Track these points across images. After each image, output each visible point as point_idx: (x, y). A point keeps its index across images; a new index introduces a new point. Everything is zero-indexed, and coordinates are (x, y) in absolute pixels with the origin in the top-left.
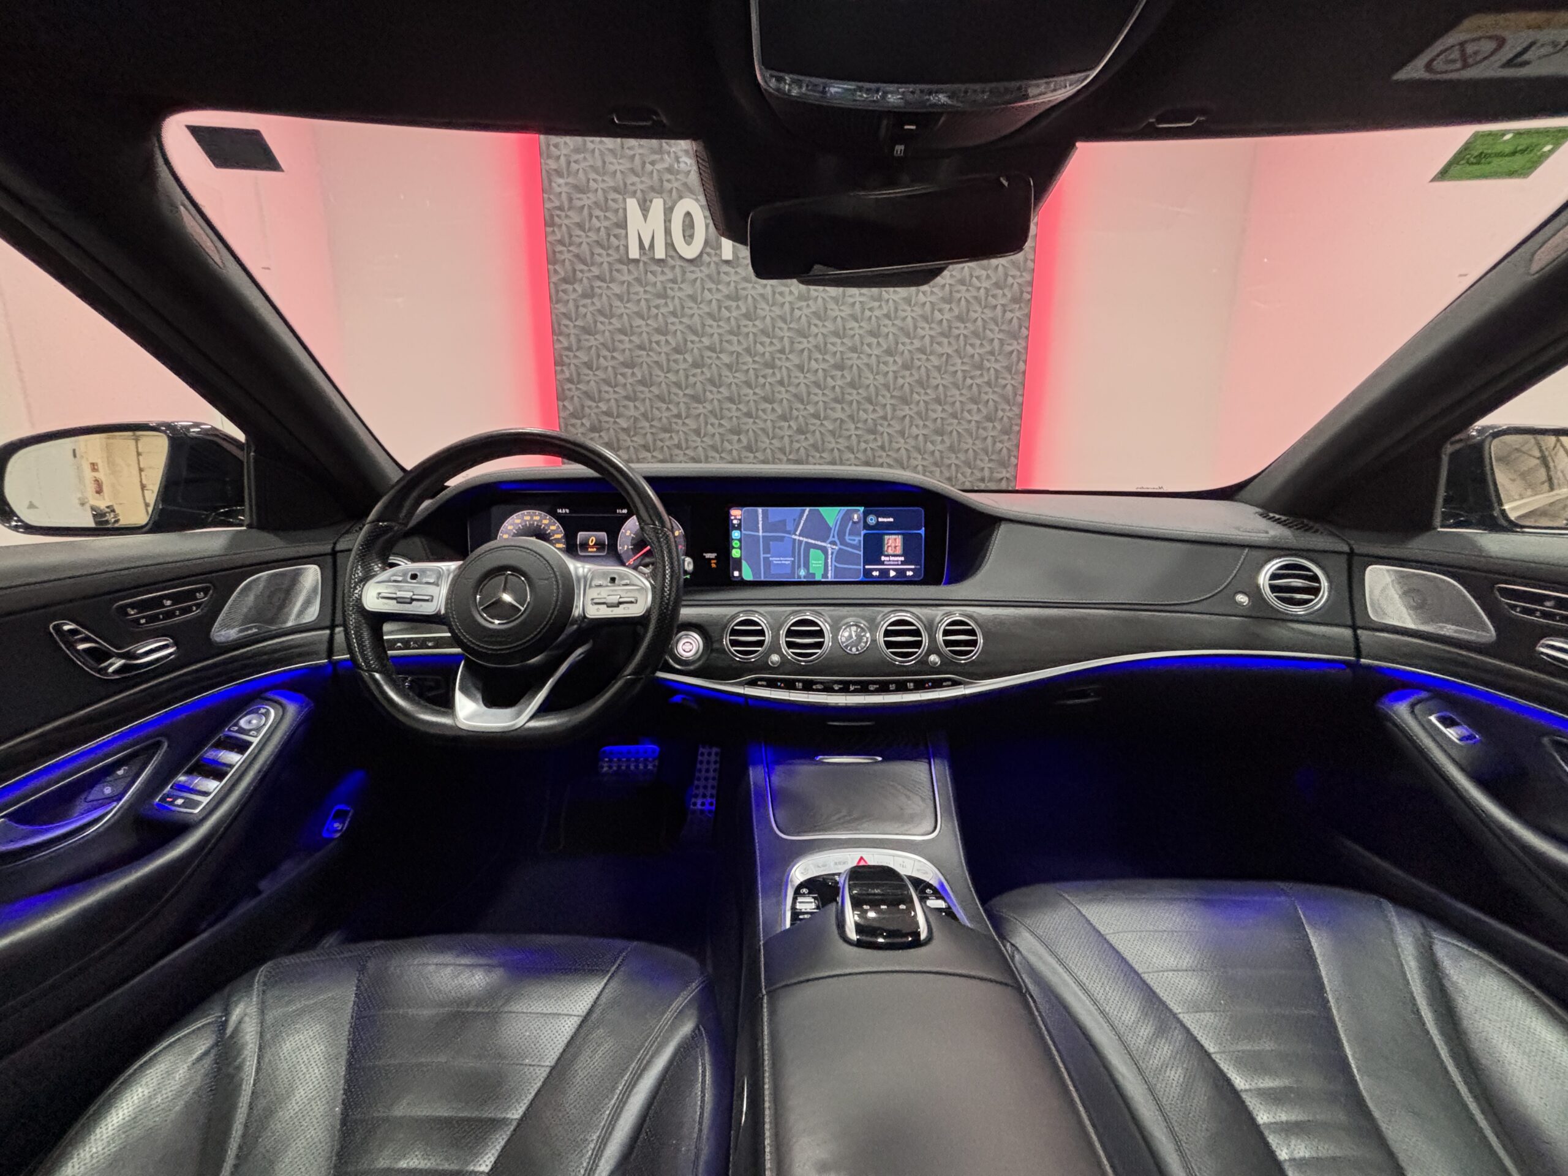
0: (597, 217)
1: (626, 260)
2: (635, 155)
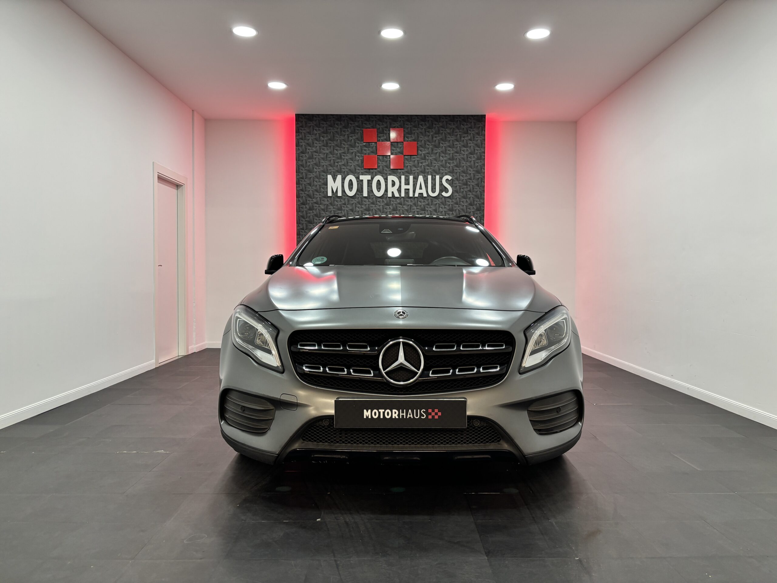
0: (316, 181)
1: (326, 197)
2: (331, 160)
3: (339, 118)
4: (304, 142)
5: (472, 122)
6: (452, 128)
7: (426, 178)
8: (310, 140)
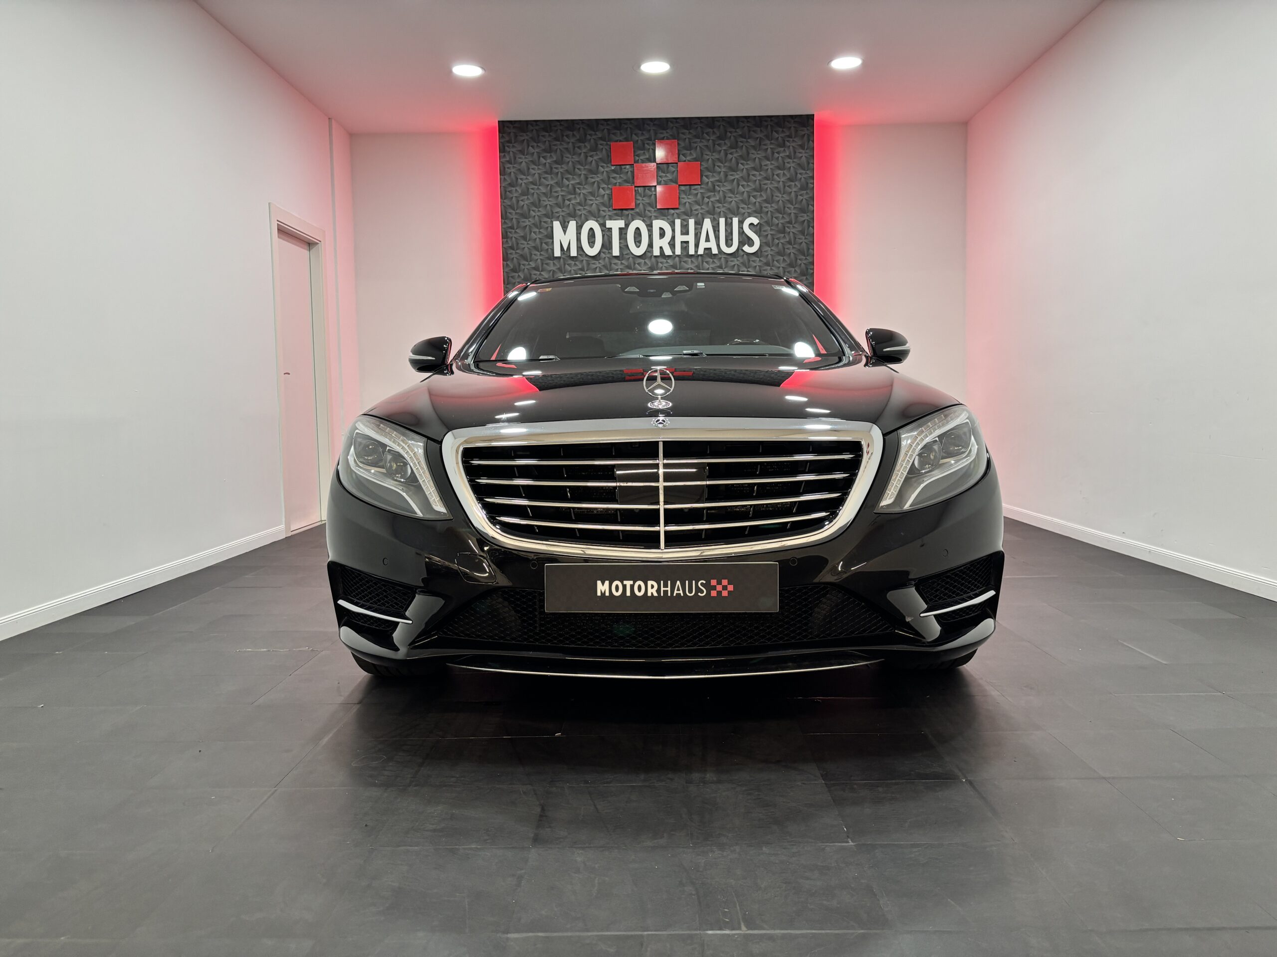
0: (534, 232)
1: (552, 258)
2: (559, 195)
3: (571, 125)
4: (513, 167)
5: (792, 128)
6: (757, 138)
7: (717, 222)
8: (524, 164)
